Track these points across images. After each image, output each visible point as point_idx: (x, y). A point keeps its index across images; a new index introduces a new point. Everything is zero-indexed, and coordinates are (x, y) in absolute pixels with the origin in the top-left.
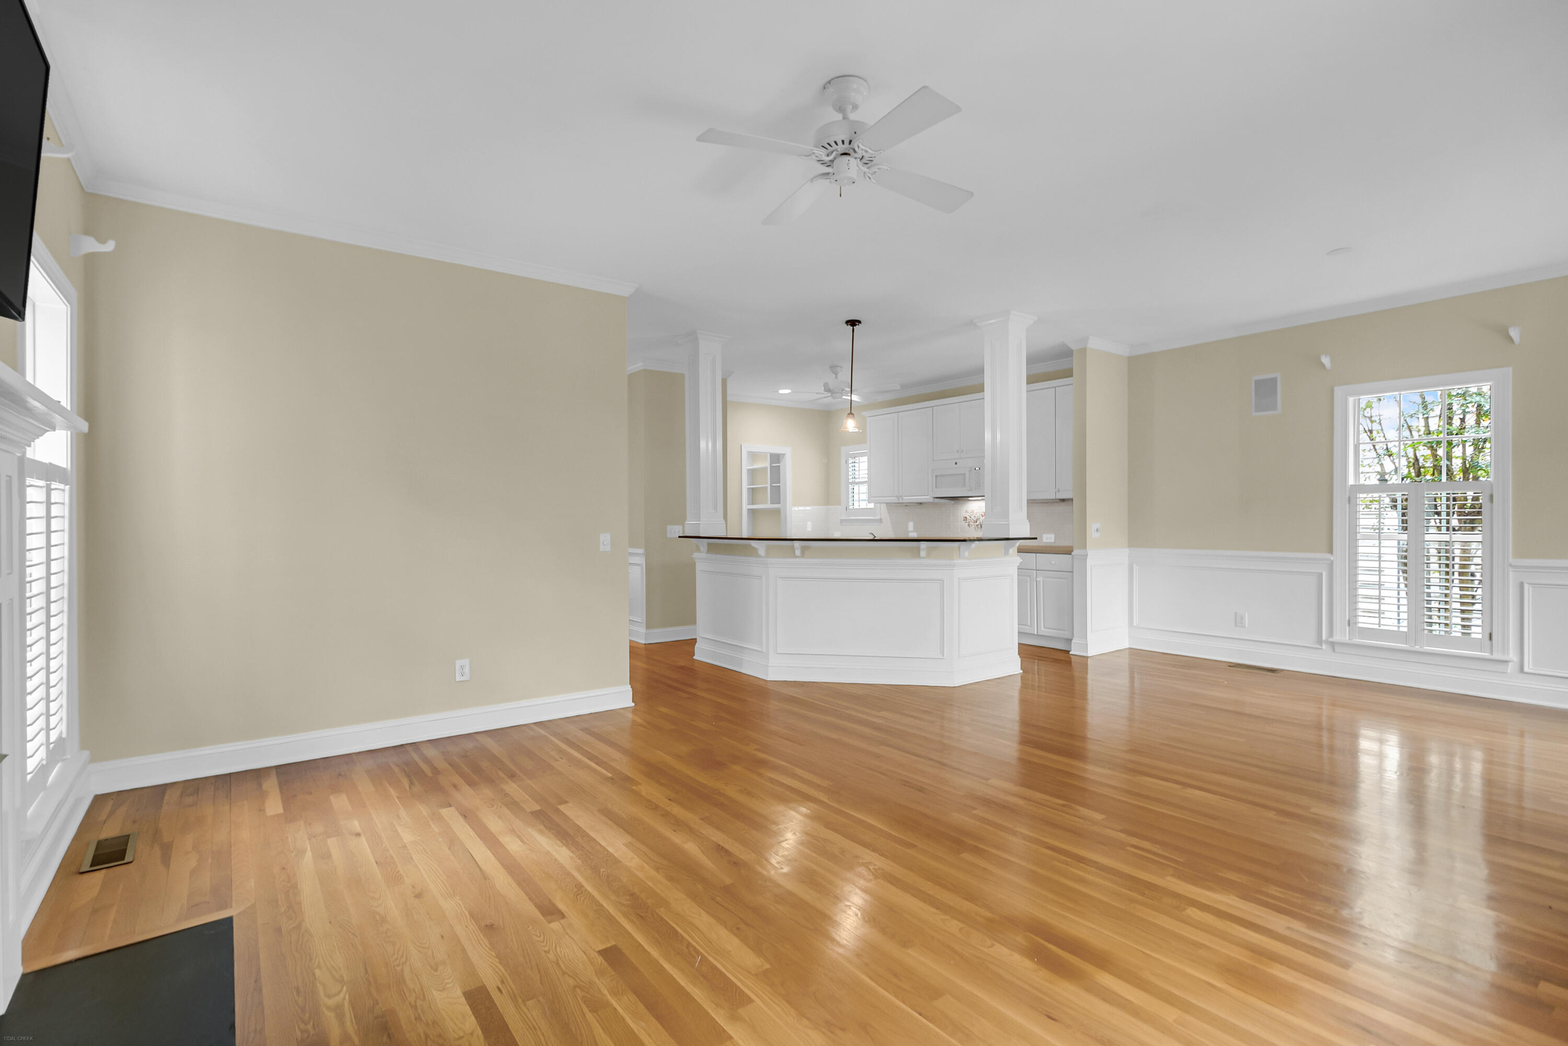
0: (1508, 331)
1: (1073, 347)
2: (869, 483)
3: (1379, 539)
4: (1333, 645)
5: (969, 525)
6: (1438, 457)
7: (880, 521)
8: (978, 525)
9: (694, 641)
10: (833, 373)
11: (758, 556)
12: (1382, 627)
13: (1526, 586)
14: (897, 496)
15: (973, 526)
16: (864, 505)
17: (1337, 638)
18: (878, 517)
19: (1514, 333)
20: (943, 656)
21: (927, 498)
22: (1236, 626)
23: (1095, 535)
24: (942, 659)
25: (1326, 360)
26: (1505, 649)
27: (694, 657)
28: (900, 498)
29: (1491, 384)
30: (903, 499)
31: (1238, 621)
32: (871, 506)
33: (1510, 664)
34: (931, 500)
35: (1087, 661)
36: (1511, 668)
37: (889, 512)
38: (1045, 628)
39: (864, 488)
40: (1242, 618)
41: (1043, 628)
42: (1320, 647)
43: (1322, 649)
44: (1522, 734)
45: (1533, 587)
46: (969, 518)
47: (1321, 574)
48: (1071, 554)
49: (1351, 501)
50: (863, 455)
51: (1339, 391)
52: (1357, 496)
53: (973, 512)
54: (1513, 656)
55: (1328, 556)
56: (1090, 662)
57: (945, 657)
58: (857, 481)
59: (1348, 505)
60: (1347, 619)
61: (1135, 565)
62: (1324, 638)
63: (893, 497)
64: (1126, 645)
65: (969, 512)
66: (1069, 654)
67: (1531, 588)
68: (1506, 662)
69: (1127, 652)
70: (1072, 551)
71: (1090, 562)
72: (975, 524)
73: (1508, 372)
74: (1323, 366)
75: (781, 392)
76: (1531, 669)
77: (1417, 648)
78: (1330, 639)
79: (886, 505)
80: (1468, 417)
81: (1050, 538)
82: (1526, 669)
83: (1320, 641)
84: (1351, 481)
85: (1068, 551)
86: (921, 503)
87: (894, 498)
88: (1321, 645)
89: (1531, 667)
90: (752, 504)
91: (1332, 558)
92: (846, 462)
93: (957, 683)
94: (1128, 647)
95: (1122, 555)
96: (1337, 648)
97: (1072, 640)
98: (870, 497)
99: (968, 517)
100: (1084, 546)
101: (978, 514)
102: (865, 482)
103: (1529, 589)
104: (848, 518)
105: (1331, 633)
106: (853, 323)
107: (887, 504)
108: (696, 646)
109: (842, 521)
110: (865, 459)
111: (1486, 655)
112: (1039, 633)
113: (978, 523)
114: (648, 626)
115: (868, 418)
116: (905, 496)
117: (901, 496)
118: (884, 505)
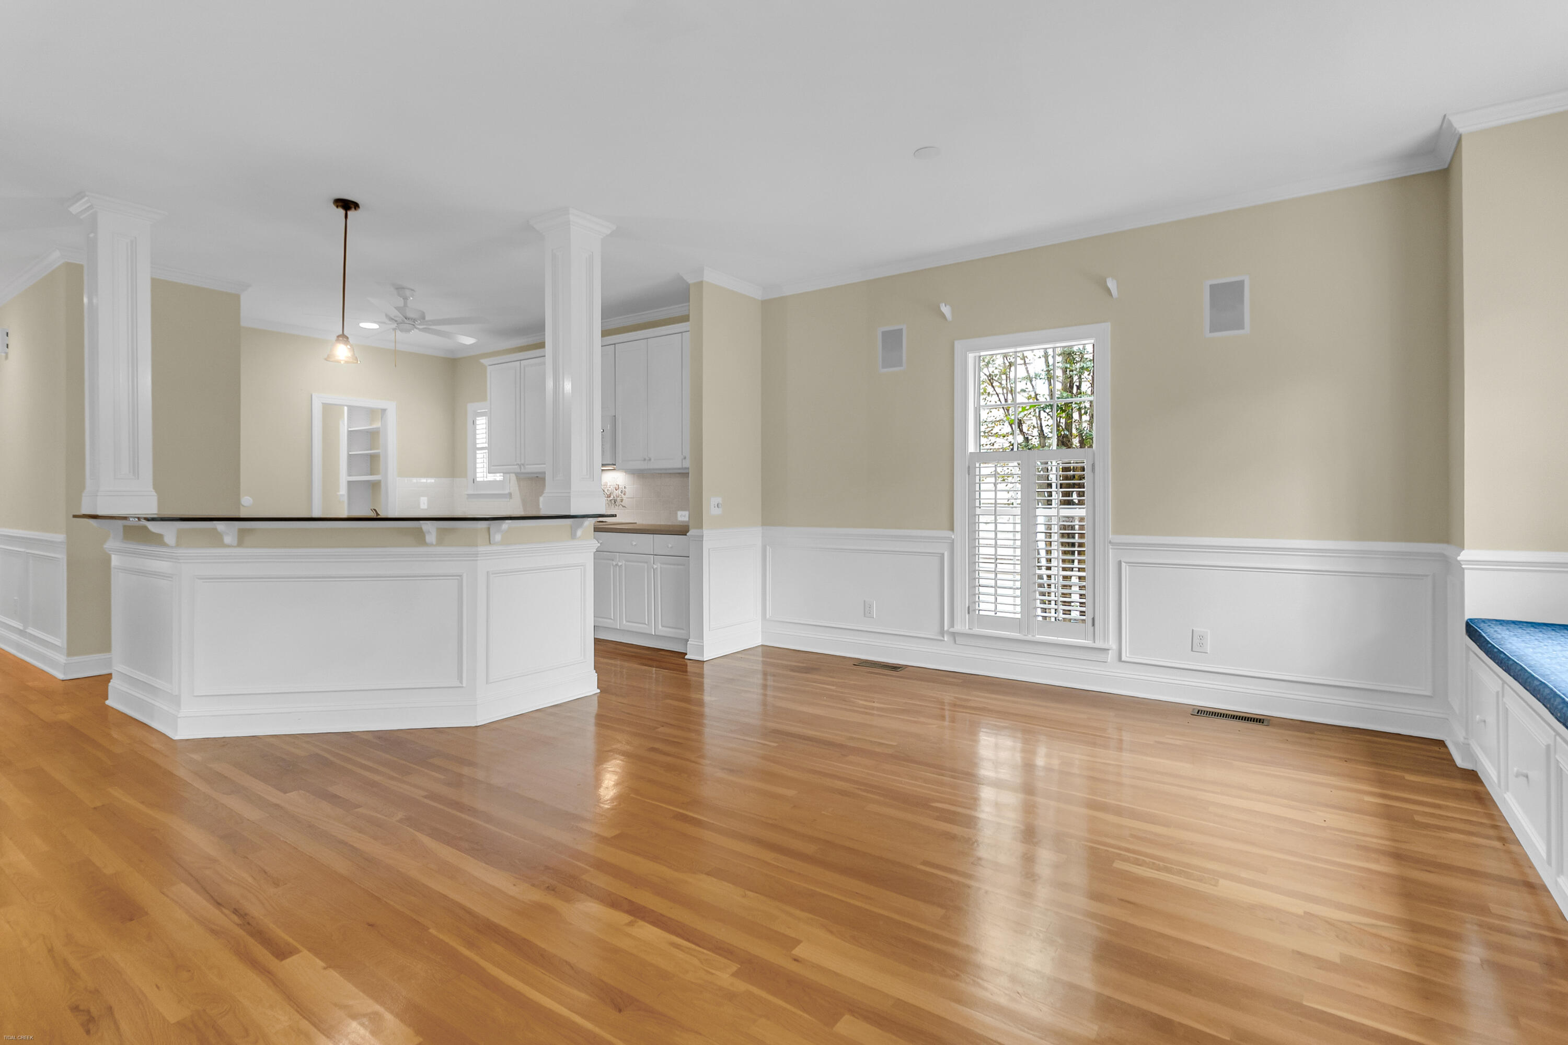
0: (1106, 282)
1: (691, 280)
2: (490, 449)
3: (995, 515)
4: (954, 635)
6: (1061, 428)
7: (510, 495)
8: (611, 500)
9: (108, 677)
10: (401, 297)
11: (164, 545)
12: (999, 614)
13: (1123, 565)
14: (518, 464)
16: (488, 477)
17: (958, 628)
18: (507, 492)
19: (1111, 284)
20: (461, 682)
22: (865, 616)
23: (715, 511)
24: (460, 687)
25: (946, 310)
26: (1105, 637)
27: (108, 702)
28: (522, 467)
29: (1093, 341)
30: (525, 468)
31: (867, 611)
32: (499, 477)
33: (1110, 652)
35: (703, 668)
36: (1111, 656)
37: (518, 485)
38: (662, 626)
39: (485, 455)
40: (870, 607)
41: (660, 627)
42: (942, 638)
43: (944, 641)
44: (1120, 729)
45: (1129, 566)
47: (943, 554)
48: (686, 535)
49: (970, 470)
50: (482, 414)
51: (958, 345)
52: (975, 465)
54: (1112, 644)
55: (947, 533)
56: (707, 669)
57: (464, 685)
59: (967, 476)
60: (967, 606)
61: (768, 547)
62: (946, 628)
63: (514, 466)
64: (758, 642)
66: (684, 658)
67: (1127, 567)
68: (1106, 650)
69: (760, 649)
70: (688, 531)
71: (706, 545)
72: (608, 499)
73: (1107, 327)
74: (943, 316)
75: (363, 325)
76: (1128, 657)
77: (1029, 637)
78: (952, 630)
79: (516, 475)
80: (1083, 385)
81: (684, 516)
82: (1124, 658)
83: (942, 632)
84: (971, 448)
85: (682, 531)
87: (516, 467)
88: (944, 637)
89: (1128, 655)
90: (371, 475)
91: (953, 537)
92: (474, 422)
93: (481, 719)
94: (760, 644)
95: (754, 536)
96: (958, 640)
97: (688, 641)
98: (494, 467)
100: (700, 526)
101: (612, 487)
102: (485, 449)
103: (1126, 568)
104: (476, 493)
105: (952, 624)
106: (347, 205)
108: (110, 684)
109: (470, 496)
111: (1088, 643)
112: (656, 634)
114: (71, 652)
115: (488, 367)
116: (527, 465)
117: (523, 465)
118: (513, 477)
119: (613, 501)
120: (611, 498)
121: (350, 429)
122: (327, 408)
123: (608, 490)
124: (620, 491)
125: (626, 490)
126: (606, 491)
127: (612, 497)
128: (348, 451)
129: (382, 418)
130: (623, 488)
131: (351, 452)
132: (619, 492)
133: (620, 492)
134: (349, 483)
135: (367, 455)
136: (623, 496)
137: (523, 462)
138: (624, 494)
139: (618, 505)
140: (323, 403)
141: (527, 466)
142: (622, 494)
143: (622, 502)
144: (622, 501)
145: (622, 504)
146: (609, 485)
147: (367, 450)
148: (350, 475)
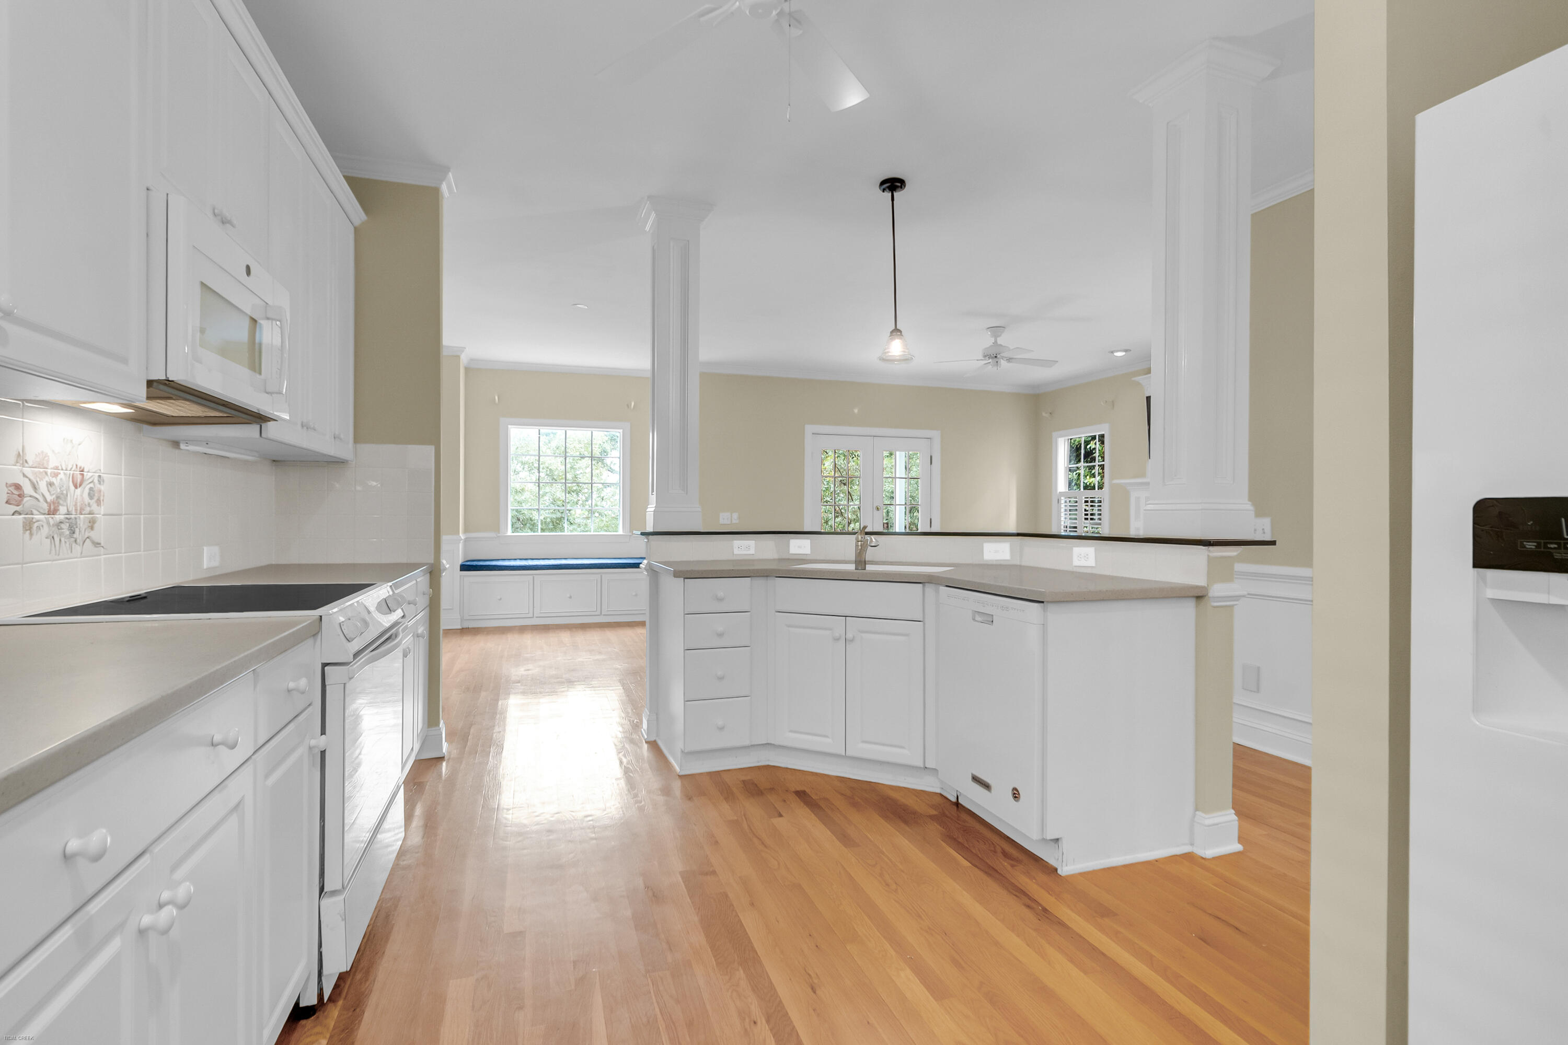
5: (28, 526)
8: (59, 524)
15: (45, 529)
46: (29, 489)
53: (41, 465)
65: (30, 463)
72: (52, 519)
99: (26, 488)
101: (61, 475)
106: (893, 185)
113: (62, 512)
119: (65, 527)
120: (58, 517)
123: (51, 484)
124: (87, 491)
125: (102, 488)
126: (42, 487)
127: (63, 510)
130: (95, 480)
132: (81, 495)
133: (86, 495)
136: (94, 507)
138: (99, 502)
139: (80, 539)
142: (93, 502)
143: (92, 528)
144: (92, 524)
145: (92, 534)
146: (51, 465)
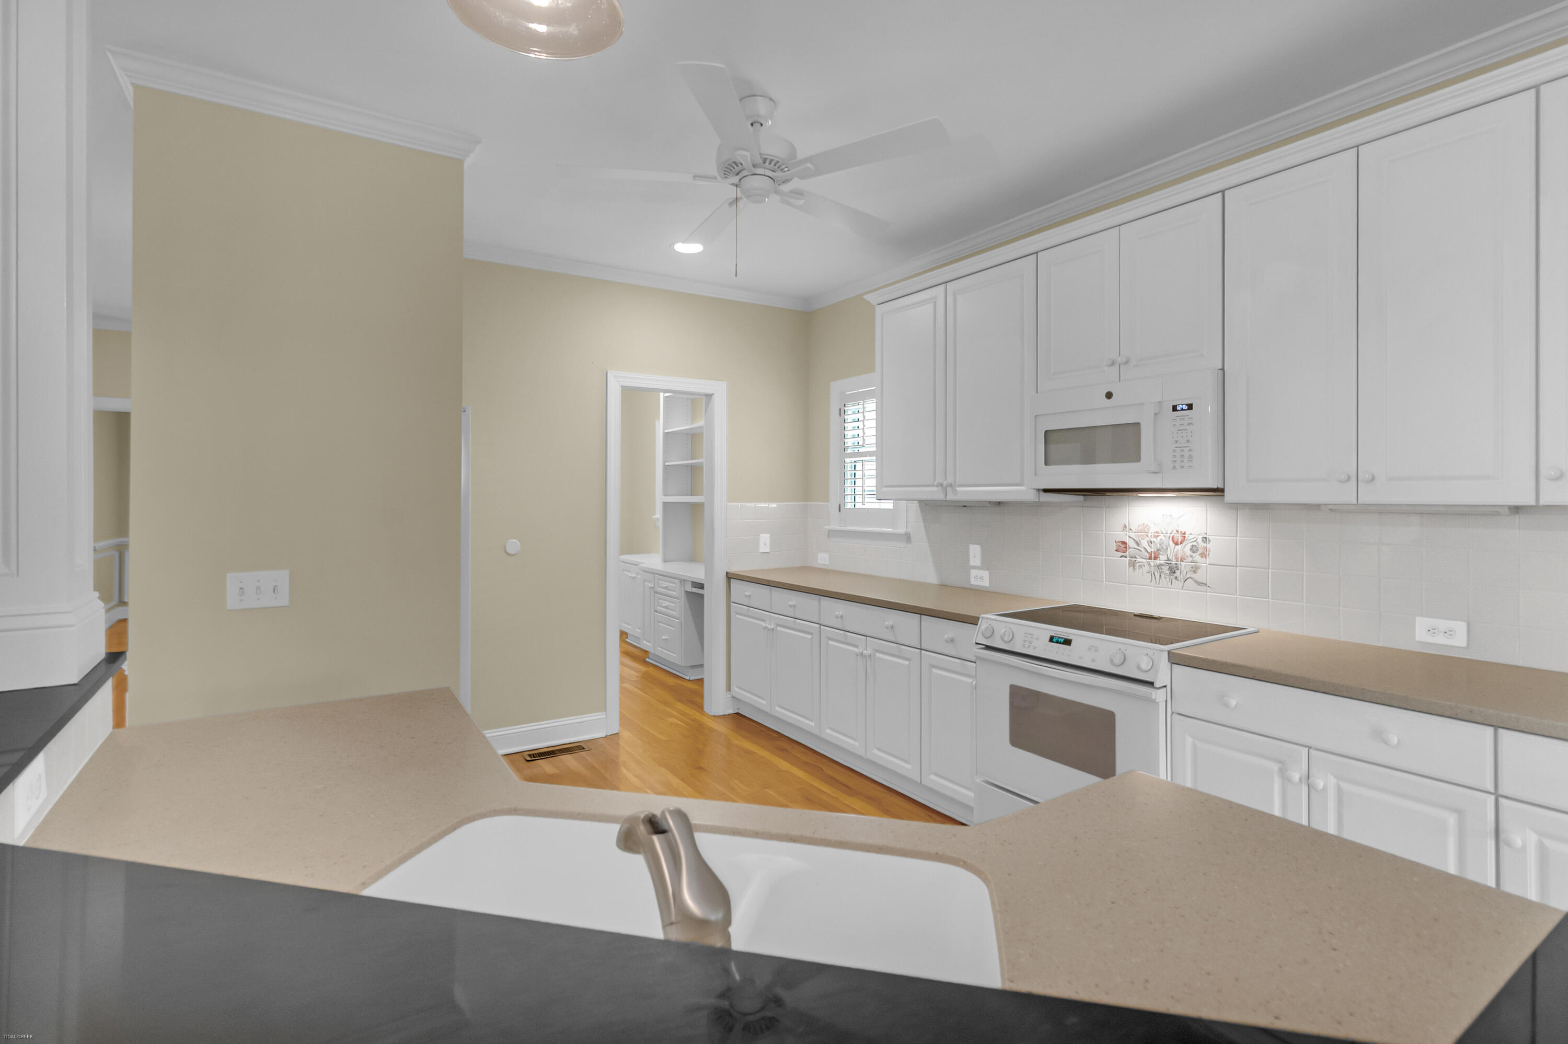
2: (880, 455)
5: (1133, 564)
7: (907, 538)
8: (1159, 566)
14: (942, 485)
15: (1147, 568)
16: (872, 504)
18: (902, 530)
21: (1024, 492)
28: (949, 489)
30: (955, 492)
32: (888, 505)
34: (1031, 496)
37: (925, 521)
39: (871, 466)
46: (1134, 545)
50: (862, 397)
53: (1144, 530)
58: (861, 450)
63: (933, 486)
65: (1134, 530)
72: (1152, 562)
79: (919, 503)
86: (999, 503)
87: (935, 489)
90: (692, 495)
92: (842, 412)
98: (881, 484)
99: (1131, 543)
101: (1162, 536)
102: (870, 454)
104: (843, 528)
107: (920, 501)
110: (871, 405)
113: (1162, 559)
115: (878, 308)
116: (960, 486)
117: (951, 486)
118: (915, 506)
119: (1166, 569)
120: (1158, 562)
121: (666, 431)
122: (628, 393)
123: (1152, 542)
124: (1189, 546)
125: (1209, 545)
126: (1144, 543)
127: (1163, 557)
128: (664, 462)
129: (706, 410)
130: (1200, 540)
131: (667, 462)
132: (1182, 549)
133: (1188, 549)
134: (665, 504)
135: (687, 465)
136: (1198, 558)
137: (950, 480)
138: (1203, 555)
139: (1181, 578)
140: (621, 386)
141: (958, 489)
142: (1195, 555)
143: (1195, 572)
144: (1194, 569)
145: (1194, 576)
146: (1152, 530)
147: (687, 460)
148: (666, 495)
